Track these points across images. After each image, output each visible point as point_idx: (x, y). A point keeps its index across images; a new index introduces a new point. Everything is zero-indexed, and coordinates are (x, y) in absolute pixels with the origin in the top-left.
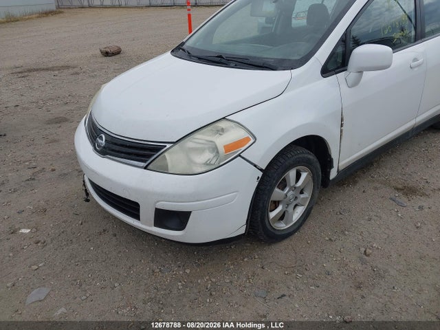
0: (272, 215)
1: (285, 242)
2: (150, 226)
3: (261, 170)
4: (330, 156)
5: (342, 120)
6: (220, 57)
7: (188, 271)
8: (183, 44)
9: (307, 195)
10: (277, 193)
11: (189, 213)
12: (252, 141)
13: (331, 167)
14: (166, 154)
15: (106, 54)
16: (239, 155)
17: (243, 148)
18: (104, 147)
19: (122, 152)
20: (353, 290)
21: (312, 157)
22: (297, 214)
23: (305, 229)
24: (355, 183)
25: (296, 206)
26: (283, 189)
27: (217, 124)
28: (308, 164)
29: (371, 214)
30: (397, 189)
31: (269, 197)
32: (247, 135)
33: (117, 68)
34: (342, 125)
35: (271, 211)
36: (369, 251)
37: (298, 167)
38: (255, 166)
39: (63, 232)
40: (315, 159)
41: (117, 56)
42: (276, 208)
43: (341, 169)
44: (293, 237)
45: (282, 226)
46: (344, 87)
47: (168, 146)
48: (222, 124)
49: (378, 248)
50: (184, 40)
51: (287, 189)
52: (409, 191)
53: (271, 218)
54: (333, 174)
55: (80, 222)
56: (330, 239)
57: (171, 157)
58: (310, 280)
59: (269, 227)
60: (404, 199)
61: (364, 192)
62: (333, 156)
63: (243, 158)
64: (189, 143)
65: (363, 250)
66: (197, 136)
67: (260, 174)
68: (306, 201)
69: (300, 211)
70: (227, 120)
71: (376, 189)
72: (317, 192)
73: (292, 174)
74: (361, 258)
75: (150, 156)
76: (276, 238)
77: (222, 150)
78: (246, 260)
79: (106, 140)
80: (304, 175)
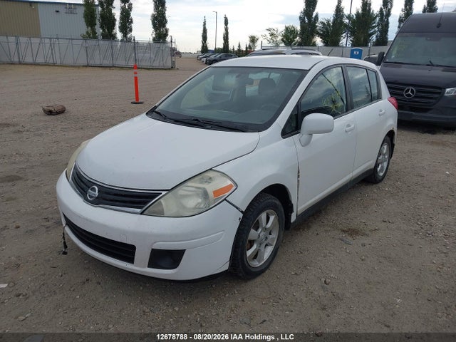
0: (249, 253)
1: (259, 279)
2: (144, 267)
3: (242, 212)
4: (291, 202)
5: (299, 172)
6: (197, 120)
7: (177, 309)
8: (156, 107)
9: (274, 236)
10: (253, 234)
11: (183, 251)
12: (234, 188)
13: (292, 211)
14: (162, 200)
15: (50, 113)
16: (225, 199)
17: (228, 194)
18: (97, 198)
19: (117, 201)
20: (320, 312)
21: (278, 202)
22: (267, 252)
23: (274, 267)
24: (309, 227)
25: (266, 245)
26: (256, 230)
27: (206, 174)
28: (274, 208)
29: (326, 251)
30: (344, 231)
31: (247, 237)
32: (229, 182)
33: (65, 127)
34: (299, 176)
35: (248, 249)
36: (328, 281)
37: (268, 211)
38: (237, 208)
39: (43, 285)
40: (280, 204)
41: (61, 115)
42: (251, 247)
43: (299, 214)
44: (264, 274)
45: (256, 264)
46: (299, 146)
47: (164, 193)
48: (210, 174)
49: (335, 278)
50: (157, 105)
51: (260, 230)
52: (353, 232)
53: (248, 255)
54: (293, 218)
55: (60, 274)
56: (296, 274)
57: (167, 203)
58: (285, 307)
59: (247, 265)
60: (349, 239)
61: (317, 234)
62: (293, 202)
63: (228, 202)
64: (181, 191)
65: (323, 280)
66: (189, 184)
67: (241, 215)
68: (273, 241)
69: (269, 250)
70: (214, 171)
71: (326, 231)
72: (282, 233)
73: (264, 216)
74: (323, 287)
75: (146, 203)
76: (251, 274)
77: (211, 195)
78: (227, 295)
79: (99, 191)
80: (272, 218)
